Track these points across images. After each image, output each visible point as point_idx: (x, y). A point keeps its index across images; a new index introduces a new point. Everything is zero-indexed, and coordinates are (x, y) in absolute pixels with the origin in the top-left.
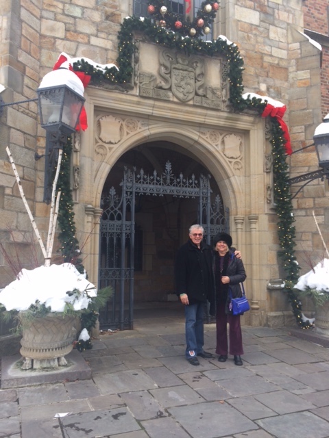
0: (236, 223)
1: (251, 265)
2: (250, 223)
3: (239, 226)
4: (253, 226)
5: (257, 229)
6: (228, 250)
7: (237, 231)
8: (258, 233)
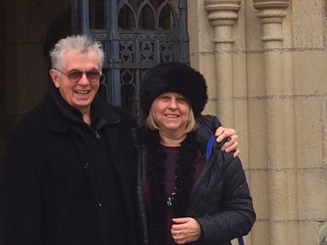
0: (213, 24)
1: (267, 171)
2: (263, 21)
3: (223, 33)
4: (273, 31)
5: (287, 44)
6: (193, 124)
7: (214, 53)
8: (288, 56)
